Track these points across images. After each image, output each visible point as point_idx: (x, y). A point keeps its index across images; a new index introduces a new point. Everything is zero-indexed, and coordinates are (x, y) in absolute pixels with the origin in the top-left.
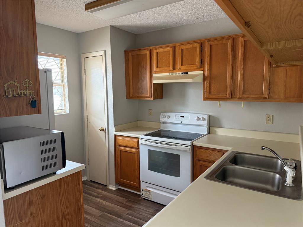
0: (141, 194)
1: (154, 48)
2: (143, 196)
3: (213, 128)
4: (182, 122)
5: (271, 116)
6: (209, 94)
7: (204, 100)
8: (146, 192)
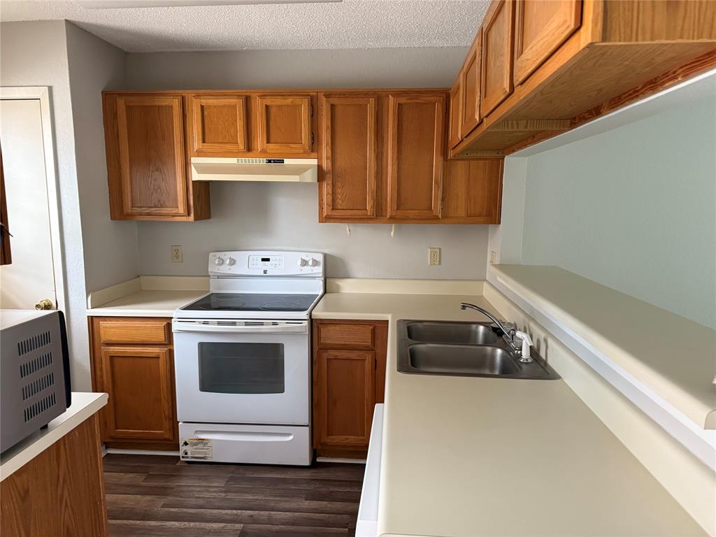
0: (181, 454)
1: (194, 95)
2: (188, 457)
3: (332, 280)
4: (265, 272)
5: (438, 250)
6: (333, 209)
7: (321, 221)
8: (196, 444)
